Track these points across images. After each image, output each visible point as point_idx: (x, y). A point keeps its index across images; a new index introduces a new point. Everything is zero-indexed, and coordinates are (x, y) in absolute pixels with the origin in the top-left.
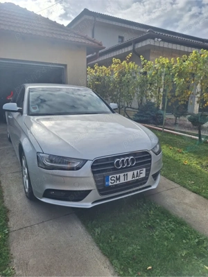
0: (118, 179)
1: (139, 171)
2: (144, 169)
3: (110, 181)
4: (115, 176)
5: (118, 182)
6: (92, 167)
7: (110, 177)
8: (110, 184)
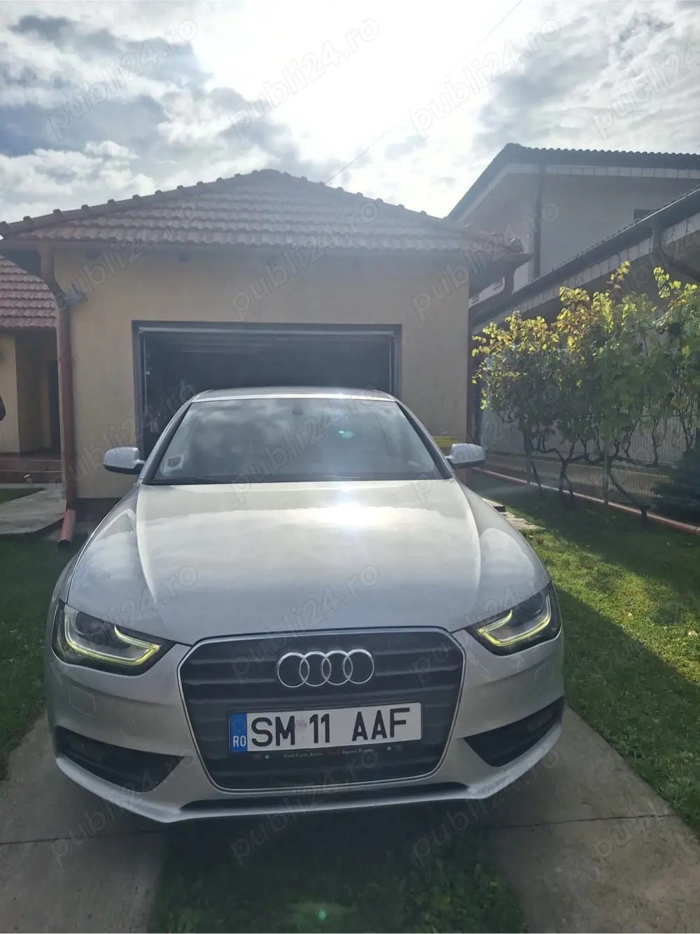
0: (288, 731)
1: (385, 710)
2: (416, 708)
3: (251, 735)
4: (272, 716)
5: (285, 745)
6: (188, 670)
7: (251, 717)
8: (252, 748)
